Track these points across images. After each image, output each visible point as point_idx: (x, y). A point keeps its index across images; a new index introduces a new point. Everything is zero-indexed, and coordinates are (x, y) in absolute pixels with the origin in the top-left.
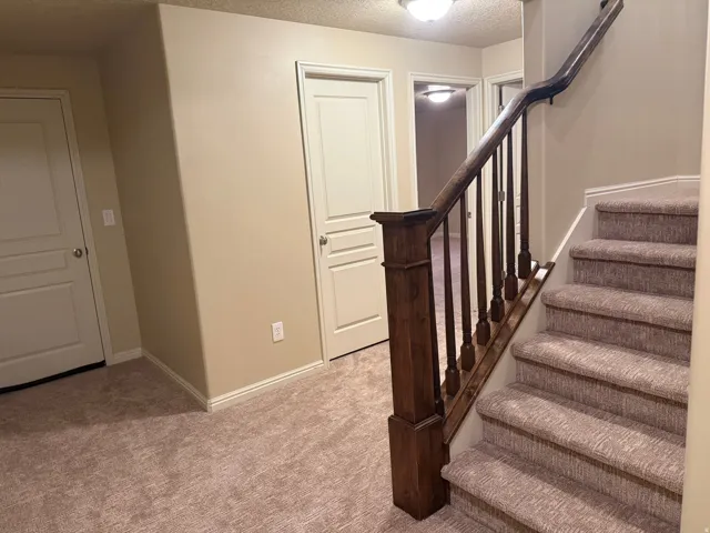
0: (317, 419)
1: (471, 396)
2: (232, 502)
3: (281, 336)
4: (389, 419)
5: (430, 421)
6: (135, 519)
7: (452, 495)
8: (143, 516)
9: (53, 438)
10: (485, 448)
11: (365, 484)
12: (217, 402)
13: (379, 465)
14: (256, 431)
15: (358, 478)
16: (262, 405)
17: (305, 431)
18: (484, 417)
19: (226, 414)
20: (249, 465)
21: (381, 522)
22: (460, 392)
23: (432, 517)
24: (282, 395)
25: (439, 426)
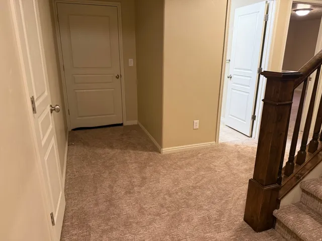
0: (209, 169)
1: (299, 179)
2: (166, 197)
3: (198, 127)
4: (250, 180)
5: (273, 186)
6: (126, 193)
7: (277, 224)
8: (130, 193)
9: (99, 151)
10: (301, 207)
11: (230, 206)
12: (165, 150)
13: (238, 199)
14: (181, 167)
15: (227, 202)
16: (184, 156)
17: (203, 173)
18: (303, 191)
19: (169, 156)
20: (176, 181)
21: (236, 227)
22: (292, 175)
23: (264, 233)
24: (194, 153)
25: (277, 190)
